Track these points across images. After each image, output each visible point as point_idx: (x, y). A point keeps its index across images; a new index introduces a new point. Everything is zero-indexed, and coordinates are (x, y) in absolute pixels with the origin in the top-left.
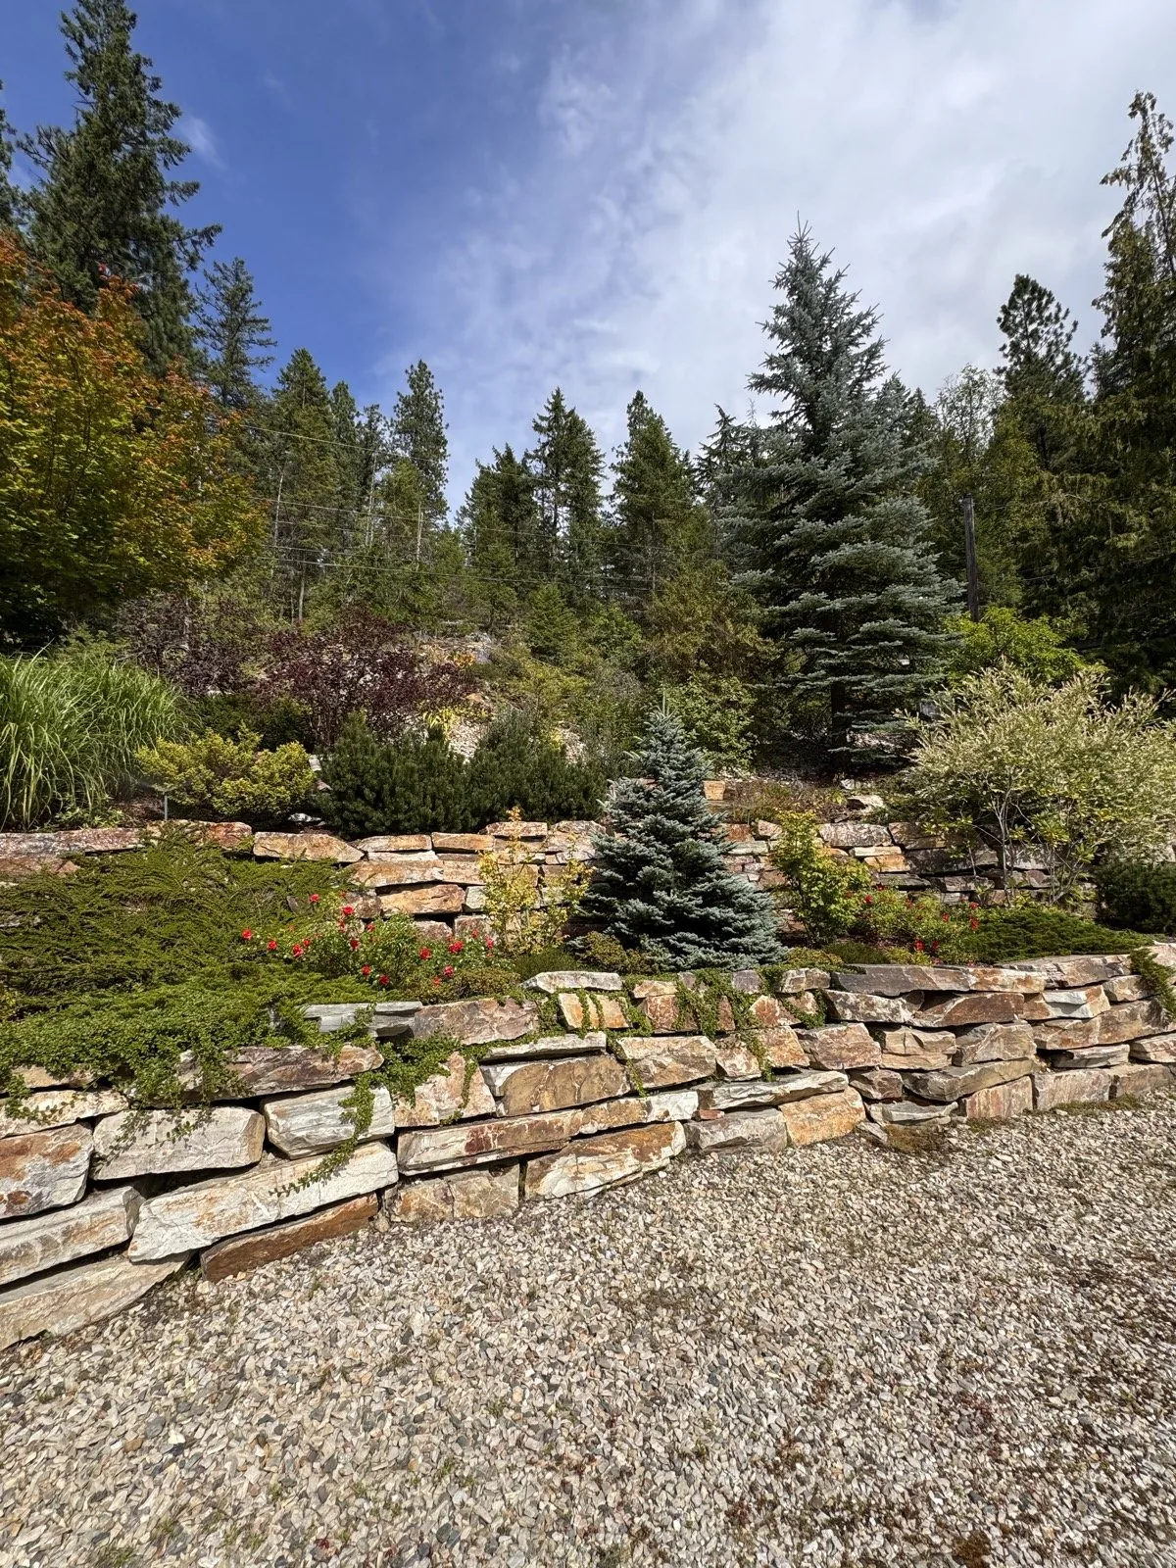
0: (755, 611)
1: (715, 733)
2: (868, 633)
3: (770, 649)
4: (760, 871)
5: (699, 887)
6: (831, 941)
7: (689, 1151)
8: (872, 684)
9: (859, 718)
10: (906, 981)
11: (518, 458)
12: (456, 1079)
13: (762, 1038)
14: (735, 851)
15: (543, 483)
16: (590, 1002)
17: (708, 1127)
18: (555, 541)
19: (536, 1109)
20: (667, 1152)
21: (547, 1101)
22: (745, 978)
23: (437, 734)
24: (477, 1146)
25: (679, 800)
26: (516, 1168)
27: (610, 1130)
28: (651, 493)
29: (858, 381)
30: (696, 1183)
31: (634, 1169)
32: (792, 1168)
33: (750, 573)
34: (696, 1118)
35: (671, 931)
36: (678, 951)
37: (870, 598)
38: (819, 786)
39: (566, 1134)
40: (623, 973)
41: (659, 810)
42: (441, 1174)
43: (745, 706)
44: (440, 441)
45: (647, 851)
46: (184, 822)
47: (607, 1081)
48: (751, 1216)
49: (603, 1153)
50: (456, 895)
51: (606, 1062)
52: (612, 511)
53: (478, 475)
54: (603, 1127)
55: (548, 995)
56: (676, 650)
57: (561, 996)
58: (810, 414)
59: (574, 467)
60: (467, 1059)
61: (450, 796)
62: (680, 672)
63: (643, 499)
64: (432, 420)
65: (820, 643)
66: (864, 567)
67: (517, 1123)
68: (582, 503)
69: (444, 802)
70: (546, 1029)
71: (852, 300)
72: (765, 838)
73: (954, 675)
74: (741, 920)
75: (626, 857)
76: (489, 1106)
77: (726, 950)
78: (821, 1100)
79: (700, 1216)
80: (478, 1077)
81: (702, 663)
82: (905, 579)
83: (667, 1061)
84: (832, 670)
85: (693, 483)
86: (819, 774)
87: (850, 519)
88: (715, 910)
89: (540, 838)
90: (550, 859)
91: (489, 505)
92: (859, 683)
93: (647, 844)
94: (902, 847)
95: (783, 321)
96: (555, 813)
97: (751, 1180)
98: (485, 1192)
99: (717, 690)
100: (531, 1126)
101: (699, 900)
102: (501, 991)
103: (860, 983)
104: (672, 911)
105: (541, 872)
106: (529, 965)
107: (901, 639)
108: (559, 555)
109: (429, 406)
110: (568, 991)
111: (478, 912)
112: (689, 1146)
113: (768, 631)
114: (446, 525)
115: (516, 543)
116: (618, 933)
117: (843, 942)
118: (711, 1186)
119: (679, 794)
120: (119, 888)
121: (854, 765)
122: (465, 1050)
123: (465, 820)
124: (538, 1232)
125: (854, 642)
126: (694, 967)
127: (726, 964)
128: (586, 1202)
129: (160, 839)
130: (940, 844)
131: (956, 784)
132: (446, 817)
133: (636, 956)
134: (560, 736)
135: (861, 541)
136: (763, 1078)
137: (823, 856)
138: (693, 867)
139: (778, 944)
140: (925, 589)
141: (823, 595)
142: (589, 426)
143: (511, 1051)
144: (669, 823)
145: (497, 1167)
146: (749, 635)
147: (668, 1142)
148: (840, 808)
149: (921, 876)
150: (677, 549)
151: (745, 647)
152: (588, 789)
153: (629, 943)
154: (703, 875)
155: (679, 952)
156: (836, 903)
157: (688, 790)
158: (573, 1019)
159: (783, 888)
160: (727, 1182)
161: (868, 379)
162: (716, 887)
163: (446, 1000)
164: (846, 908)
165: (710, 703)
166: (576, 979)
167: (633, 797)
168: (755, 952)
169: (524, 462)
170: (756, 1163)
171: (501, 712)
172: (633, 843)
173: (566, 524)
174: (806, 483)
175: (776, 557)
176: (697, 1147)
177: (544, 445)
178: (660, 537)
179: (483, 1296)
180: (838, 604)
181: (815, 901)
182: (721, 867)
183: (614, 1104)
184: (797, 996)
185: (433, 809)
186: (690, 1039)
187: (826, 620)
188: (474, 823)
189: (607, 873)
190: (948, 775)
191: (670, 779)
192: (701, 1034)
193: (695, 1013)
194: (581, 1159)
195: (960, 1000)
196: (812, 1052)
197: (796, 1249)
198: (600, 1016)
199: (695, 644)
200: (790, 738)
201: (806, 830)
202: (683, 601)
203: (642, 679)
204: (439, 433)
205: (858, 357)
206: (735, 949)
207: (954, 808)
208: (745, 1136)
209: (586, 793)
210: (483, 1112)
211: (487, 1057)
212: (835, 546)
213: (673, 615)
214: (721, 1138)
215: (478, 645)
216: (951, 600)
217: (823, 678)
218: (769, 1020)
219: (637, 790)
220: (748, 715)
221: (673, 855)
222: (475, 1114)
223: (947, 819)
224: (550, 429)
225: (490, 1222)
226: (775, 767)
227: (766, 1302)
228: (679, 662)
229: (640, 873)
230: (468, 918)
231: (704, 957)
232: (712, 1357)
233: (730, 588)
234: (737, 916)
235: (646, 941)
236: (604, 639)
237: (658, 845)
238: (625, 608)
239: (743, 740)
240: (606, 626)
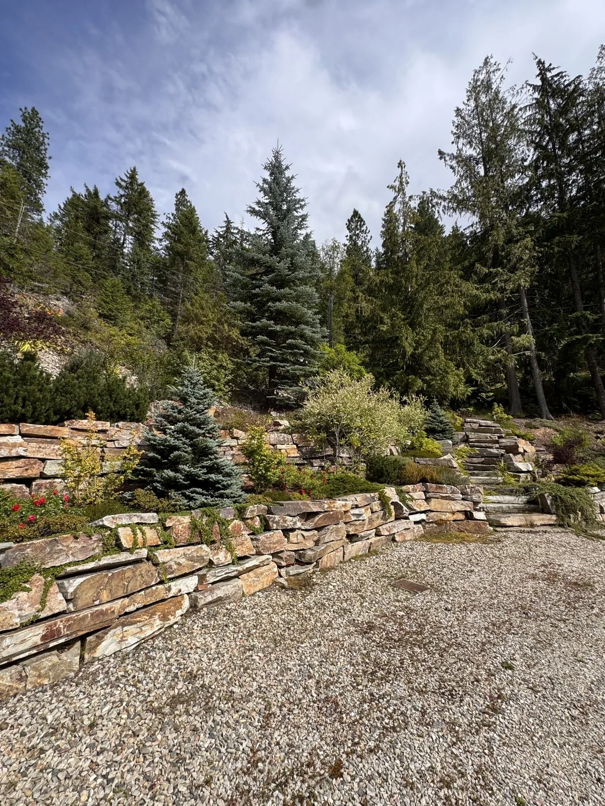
0: (239, 322)
1: (213, 381)
2: (290, 344)
3: (244, 342)
4: (233, 455)
5: (205, 463)
6: (266, 490)
7: (191, 610)
8: (289, 368)
9: (281, 383)
10: (301, 508)
11: (102, 197)
12: (36, 592)
13: (234, 542)
15: (117, 217)
16: (138, 531)
17: (203, 594)
18: (122, 254)
19: (97, 603)
20: (179, 612)
21: (105, 596)
22: (227, 511)
23: (30, 357)
24: (50, 635)
25: (198, 416)
26: (78, 644)
27: (145, 607)
28: (186, 245)
30: (195, 627)
31: (159, 627)
32: (245, 608)
33: (239, 303)
34: (196, 590)
35: (187, 487)
36: (190, 499)
37: (292, 328)
38: (261, 414)
39: (116, 615)
40: (157, 512)
41: (186, 420)
42: (17, 662)
43: (229, 369)
44: (42, 165)
45: (178, 443)
47: (146, 578)
48: (226, 638)
49: (140, 622)
50: (36, 466)
51: (146, 566)
52: (160, 248)
53: (70, 196)
54: (140, 605)
55: (111, 529)
56: (196, 333)
57: (120, 530)
58: (274, 235)
59: (140, 215)
60: (45, 578)
61: (39, 399)
62: (197, 346)
63: (180, 247)
64: (38, 149)
65: (269, 345)
66: (291, 313)
67: (82, 614)
68: (142, 238)
69: (33, 403)
70: (106, 551)
71: (297, 190)
72: (237, 438)
73: (321, 370)
74: (226, 481)
75: (164, 446)
76: (63, 606)
77: (217, 497)
78: (259, 570)
79: (198, 645)
80: (54, 588)
81: (209, 343)
82: (307, 323)
83: (183, 561)
84: (272, 358)
85: (208, 248)
86: (261, 408)
87: (287, 290)
88: (213, 476)
89: (104, 431)
90: (109, 444)
91: (77, 218)
92: (284, 367)
93: (177, 439)
94: (297, 445)
95: (266, 186)
96: (115, 417)
97: (225, 619)
98: (54, 666)
99: (216, 358)
100: (92, 614)
101: (205, 471)
102: (75, 529)
103: (281, 511)
104: (188, 476)
105: (103, 451)
106: (95, 512)
107: (303, 350)
108: (124, 263)
109: (37, 139)
110: (124, 526)
111: (54, 477)
112: (191, 607)
113: (244, 333)
114: (41, 220)
115: (94, 246)
116: (155, 489)
117: (271, 490)
118: (204, 626)
119: (198, 412)
121: (277, 405)
122: (44, 572)
123: (48, 416)
124: (95, 681)
125: (283, 347)
126: (199, 507)
127: (217, 504)
128: (127, 654)
130: (312, 444)
131: (321, 418)
132: (33, 412)
133: (166, 503)
134: (120, 371)
135: (290, 301)
136: (233, 563)
137: (267, 450)
138: (201, 453)
139: (243, 492)
140: (314, 330)
141: (272, 322)
142: (152, 195)
143: (80, 568)
144: (191, 428)
145: (64, 647)
146: (235, 333)
147: (180, 606)
148: (270, 425)
149: (304, 459)
150: (196, 279)
151: (233, 339)
152: (139, 404)
153: (161, 495)
154: (207, 457)
156: (270, 471)
157: (203, 410)
158: (126, 543)
159: (245, 464)
160: (212, 623)
161: (300, 229)
162: (214, 463)
163: (30, 539)
164: (274, 474)
165: (212, 365)
166: (130, 518)
167: (171, 412)
168: (231, 497)
169: (106, 201)
170: (227, 609)
171: (81, 352)
172: (168, 438)
173: (130, 246)
174: (269, 267)
175: (251, 298)
176: (196, 606)
177: (122, 196)
178: (187, 270)
179: (53, 738)
180: (278, 328)
181: (261, 470)
182: (216, 452)
183: (147, 591)
184: (252, 519)
185: (23, 407)
186: (196, 547)
187: (272, 334)
188: (55, 418)
189: (151, 454)
190: (319, 414)
191: (194, 403)
192: (202, 543)
193: (200, 532)
194: (125, 628)
195: (321, 516)
196: (257, 547)
197: (249, 650)
198: (144, 540)
199: (206, 333)
200: (248, 388)
201: (260, 435)
202: (202, 308)
203: (169, 345)
204: (42, 159)
205: (297, 217)
206: (222, 496)
207: (319, 429)
208: (222, 595)
209: (137, 406)
210: (57, 611)
211: (62, 574)
212: (279, 300)
213: (196, 315)
214: (209, 599)
215: (59, 303)
216: (323, 337)
217: (268, 362)
218: (238, 533)
220: (231, 374)
221: (191, 445)
222: (50, 614)
223: (316, 433)
224: (127, 188)
225: (56, 685)
226: (240, 402)
227: (237, 683)
228: (197, 340)
229: (172, 455)
230: (44, 481)
231: (205, 501)
232: (210, 723)
233: (228, 308)
234: (223, 479)
235: (172, 493)
236: (148, 318)
237: (183, 439)
238: (162, 303)
239: (227, 386)
240: (150, 311)
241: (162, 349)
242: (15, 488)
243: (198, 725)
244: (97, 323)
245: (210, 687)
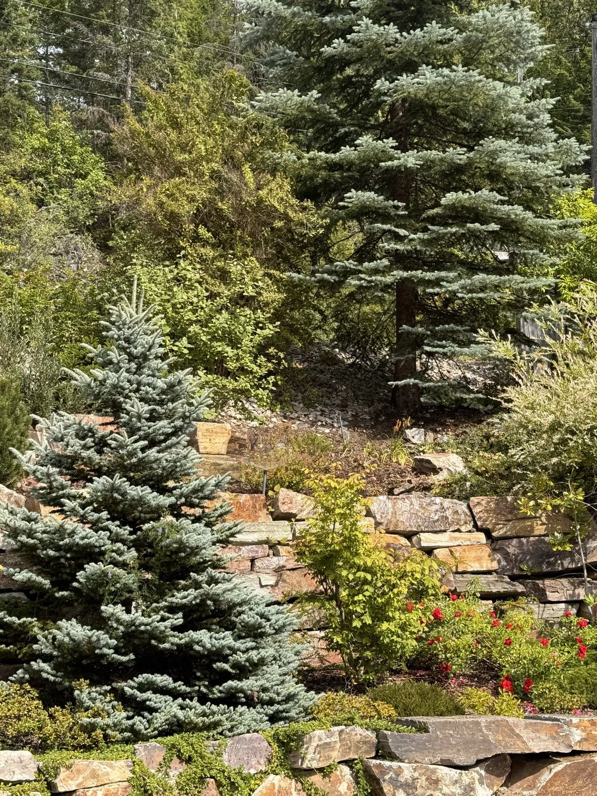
0: (288, 155)
1: (219, 346)
2: (452, 207)
4: (279, 570)
5: (177, 598)
6: (381, 680)
8: (455, 287)
9: (435, 335)
10: (486, 741)
14: (239, 538)
22: (246, 746)
25: (153, 453)
35: (127, 672)
36: (139, 708)
37: (457, 154)
38: (373, 437)
40: (40, 748)
41: (121, 467)
43: (267, 304)
56: (161, 205)
62: (166, 242)
65: (384, 217)
66: (451, 105)
72: (289, 517)
73: (567, 281)
75: (58, 548)
77: (217, 702)
81: (202, 230)
82: (507, 131)
84: (400, 260)
86: (375, 417)
88: (203, 636)
92: (437, 283)
93: (96, 526)
94: (488, 533)
99: (224, 276)
101: (178, 619)
103: (421, 747)
107: (498, 221)
116: (36, 680)
117: (399, 681)
119: (153, 443)
121: (425, 407)
125: (433, 220)
126: (163, 733)
127: (216, 724)
130: (540, 530)
131: (564, 442)
133: (63, 717)
138: (168, 565)
139: (301, 687)
140: (534, 149)
141: (391, 142)
144: (136, 492)
146: (278, 193)
148: (402, 473)
149: (513, 578)
151: (271, 212)
154: (185, 577)
156: (389, 619)
157: (168, 436)
159: (312, 597)
162: (207, 596)
164: (403, 627)
165: (212, 296)
167: (76, 445)
168: (263, 703)
172: (71, 524)
180: (411, 159)
181: (359, 617)
184: (325, 772)
187: (394, 183)
189: (22, 576)
190: (554, 428)
191: (139, 417)
195: (558, 767)
199: (192, 199)
200: (334, 361)
201: (349, 505)
202: (176, 125)
206: (231, 699)
207: (560, 477)
212: (411, 67)
216: (568, 170)
217: (385, 271)
219: (82, 434)
220: (272, 320)
221: (137, 545)
223: (549, 493)
226: (309, 405)
228: (165, 225)
229: (81, 575)
231: (181, 714)
233: (252, 113)
234: (238, 644)
235: (84, 691)
236: (41, 174)
237: (113, 526)
238: (80, 124)
239: (262, 359)
240: (43, 151)
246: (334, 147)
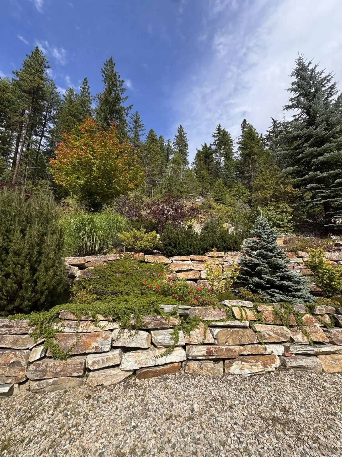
0: (292, 180)
1: (279, 222)
2: (338, 183)
3: (298, 192)
4: (301, 269)
5: (278, 274)
6: (333, 295)
7: (282, 367)
9: (337, 213)
11: (208, 146)
12: (202, 330)
13: (308, 329)
14: (291, 262)
15: (216, 151)
16: (243, 311)
17: (289, 359)
18: (220, 167)
19: (227, 344)
20: (273, 366)
21: (230, 342)
22: (299, 307)
23: (190, 227)
24: (209, 353)
25: (269, 245)
26: (222, 362)
27: (252, 355)
28: (250, 149)
29: (327, 98)
30: (286, 379)
31: (262, 370)
32: (326, 381)
33: (289, 168)
34: (284, 355)
35: (269, 288)
38: (321, 238)
39: (237, 354)
40: (252, 301)
41: (262, 248)
42: (199, 360)
43: (289, 212)
44: (186, 145)
45: (259, 262)
46: (129, 252)
47: (250, 338)
48: (310, 396)
49: (251, 362)
50: (198, 274)
51: (249, 331)
52: (237, 156)
53: (197, 152)
54: (249, 353)
55: (229, 307)
56: (263, 196)
57: (233, 308)
58: (308, 113)
59: (225, 145)
60: (205, 325)
61: (195, 245)
62: (265, 203)
63: (248, 151)
64: (184, 140)
65: (319, 189)
66: (335, 160)
67: (221, 347)
68: (228, 156)
69: (193, 246)
70: (228, 318)
71: (322, 72)
72: (302, 257)
74: (296, 286)
75: (251, 264)
76: (212, 341)
77: (291, 296)
78: (336, 357)
79: (289, 392)
80: (208, 331)
81: (272, 199)
83: (272, 334)
84: (323, 197)
85: (264, 143)
86: (321, 234)
87: (327, 145)
88: (285, 282)
89: (222, 257)
90: (225, 263)
91: (200, 160)
92: (336, 201)
93: (258, 259)
95: (295, 86)
96: (226, 249)
97: (308, 382)
98: (212, 368)
99: (278, 208)
100: (226, 349)
101: (279, 279)
102: (214, 304)
104: (268, 282)
105: (223, 267)
106: (222, 298)
108: (222, 171)
109: (183, 137)
110: (235, 306)
111: (204, 279)
112: (282, 365)
113: (296, 186)
114: (189, 168)
115: (208, 169)
116: (250, 288)
117: (339, 296)
118: (292, 381)
119: (269, 243)
120: (115, 269)
121: (336, 230)
122: (204, 322)
123: (199, 251)
124: (230, 385)
125: (332, 187)
126: (278, 302)
127: (291, 301)
128: (246, 378)
129: (124, 257)
132: (194, 251)
133: (257, 296)
134: (226, 225)
135: (333, 152)
136: (310, 344)
137: (327, 264)
138: (275, 267)
139: (311, 296)
141: (318, 172)
142: (229, 133)
143: (218, 324)
144: (266, 253)
145: (216, 361)
146: (289, 189)
147: (274, 362)
148: (331, 246)
150: (260, 164)
151: (288, 193)
152: (236, 241)
153: (254, 292)
154: (279, 270)
155: (272, 296)
156: (334, 281)
157: (272, 241)
158: (237, 316)
159: (311, 275)
160: (298, 381)
161: (331, 97)
162: (285, 274)
163: (198, 306)
164: (339, 283)
165: (276, 212)
166: (238, 303)
167: (252, 244)
168: (302, 298)
169: (210, 146)
170: (310, 376)
171: (208, 220)
172: (253, 259)
173: (223, 162)
174: (308, 136)
175: (298, 162)
176: (285, 366)
177: (216, 141)
178: (254, 161)
179: (215, 403)
180: (325, 174)
181: (325, 280)
182: (286, 267)
183: (253, 346)
184: (322, 315)
185: (190, 248)
186: (279, 327)
187: (320, 181)
188: (202, 252)
189: (245, 269)
191: (265, 238)
192: (283, 325)
193: (281, 318)
194: (243, 363)
196: (330, 337)
197: (332, 414)
198: (247, 316)
199: (269, 194)
201: (320, 255)
202: (265, 180)
203: (250, 206)
204: (186, 143)
205: (326, 90)
208: (304, 365)
209: (236, 243)
210: (211, 342)
211: (211, 325)
213: (261, 185)
214: (294, 364)
215: (199, 200)
217: (320, 200)
218: (310, 323)
219: (254, 242)
220: (291, 215)
221: (267, 263)
222: (208, 342)
224: (217, 136)
225: (214, 378)
226: (302, 232)
227: (322, 433)
228: (264, 200)
229: (257, 269)
230: (201, 281)
231: (282, 298)
232: (301, 449)
233: (281, 174)
234: (294, 285)
235: (260, 291)
236: (237, 195)
237: (262, 260)
238: (243, 184)
239: (289, 223)
240: (237, 191)
241: (247, 209)
242: (192, 283)
243: (292, 445)
244: (214, 204)
245: (299, 424)
246: (303, 176)
